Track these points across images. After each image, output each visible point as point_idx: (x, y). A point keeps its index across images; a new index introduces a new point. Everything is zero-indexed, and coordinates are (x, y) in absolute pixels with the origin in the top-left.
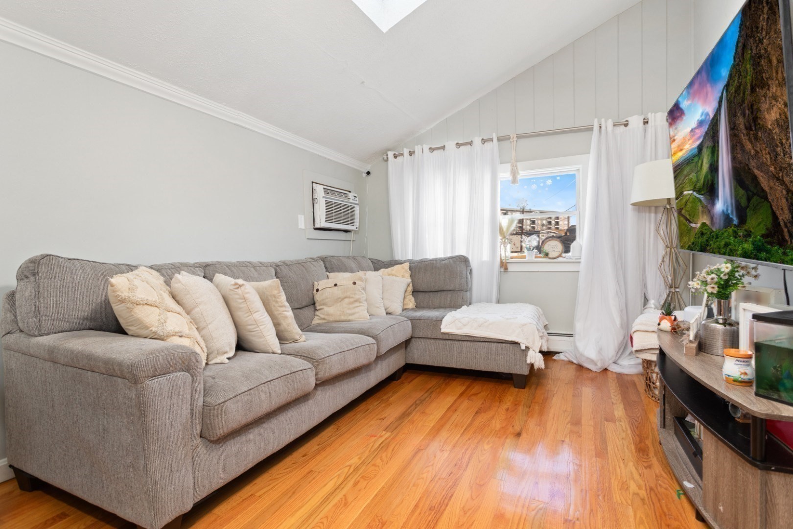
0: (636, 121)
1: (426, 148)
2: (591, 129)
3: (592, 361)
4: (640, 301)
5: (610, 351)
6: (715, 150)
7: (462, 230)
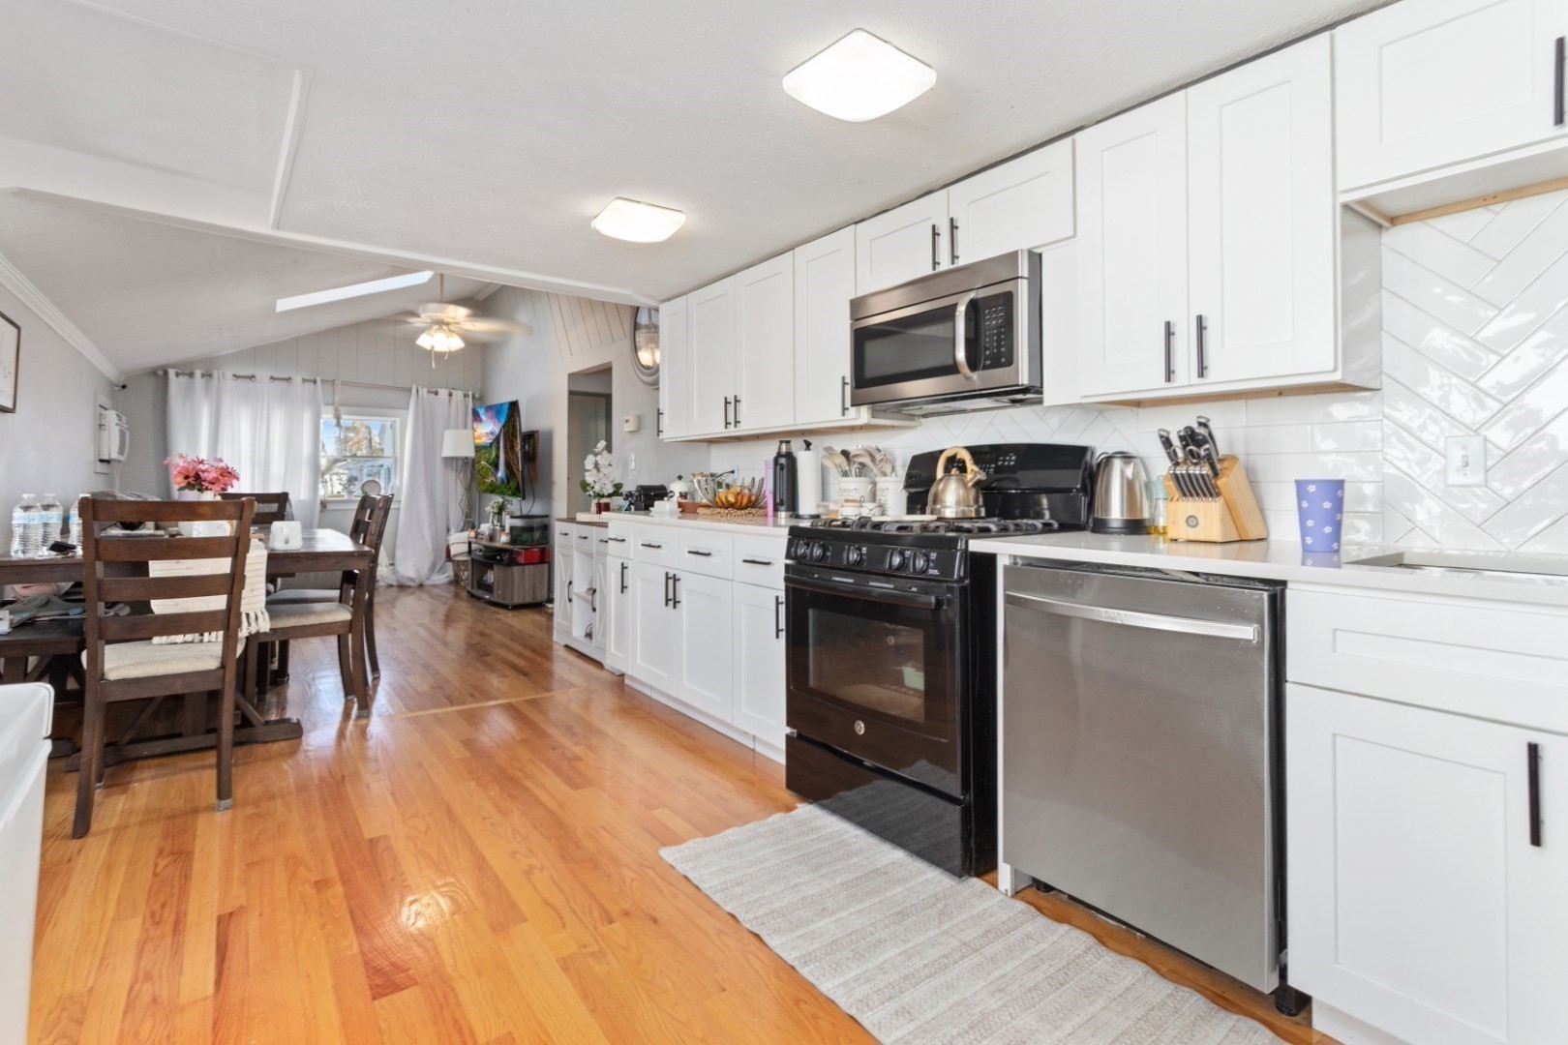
0: (443, 393)
1: (229, 374)
2: (410, 390)
3: (411, 579)
4: (445, 531)
5: (425, 571)
6: (498, 449)
7: (277, 466)
